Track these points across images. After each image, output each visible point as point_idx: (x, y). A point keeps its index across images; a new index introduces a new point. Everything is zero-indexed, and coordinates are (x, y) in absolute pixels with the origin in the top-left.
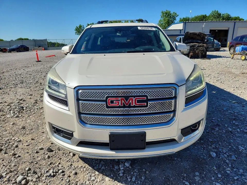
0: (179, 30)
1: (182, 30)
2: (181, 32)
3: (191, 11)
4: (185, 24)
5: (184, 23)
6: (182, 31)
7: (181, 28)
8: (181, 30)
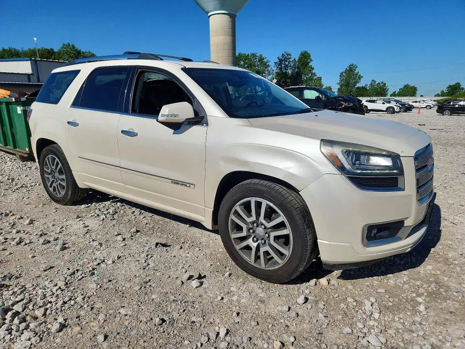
0: (25, 74)
1: (32, 74)
2: (32, 80)
3: (35, 39)
4: (36, 63)
5: (33, 62)
6: (31, 76)
7: (30, 71)
8: (28, 75)
